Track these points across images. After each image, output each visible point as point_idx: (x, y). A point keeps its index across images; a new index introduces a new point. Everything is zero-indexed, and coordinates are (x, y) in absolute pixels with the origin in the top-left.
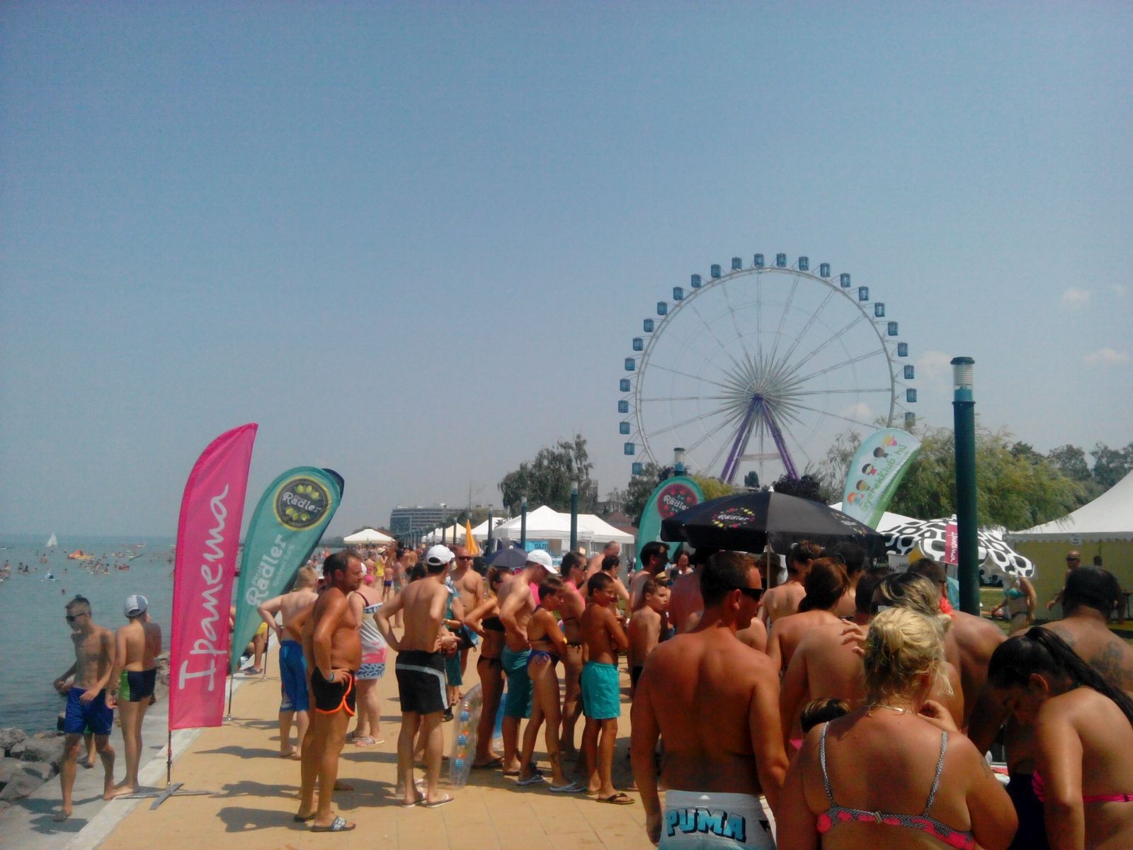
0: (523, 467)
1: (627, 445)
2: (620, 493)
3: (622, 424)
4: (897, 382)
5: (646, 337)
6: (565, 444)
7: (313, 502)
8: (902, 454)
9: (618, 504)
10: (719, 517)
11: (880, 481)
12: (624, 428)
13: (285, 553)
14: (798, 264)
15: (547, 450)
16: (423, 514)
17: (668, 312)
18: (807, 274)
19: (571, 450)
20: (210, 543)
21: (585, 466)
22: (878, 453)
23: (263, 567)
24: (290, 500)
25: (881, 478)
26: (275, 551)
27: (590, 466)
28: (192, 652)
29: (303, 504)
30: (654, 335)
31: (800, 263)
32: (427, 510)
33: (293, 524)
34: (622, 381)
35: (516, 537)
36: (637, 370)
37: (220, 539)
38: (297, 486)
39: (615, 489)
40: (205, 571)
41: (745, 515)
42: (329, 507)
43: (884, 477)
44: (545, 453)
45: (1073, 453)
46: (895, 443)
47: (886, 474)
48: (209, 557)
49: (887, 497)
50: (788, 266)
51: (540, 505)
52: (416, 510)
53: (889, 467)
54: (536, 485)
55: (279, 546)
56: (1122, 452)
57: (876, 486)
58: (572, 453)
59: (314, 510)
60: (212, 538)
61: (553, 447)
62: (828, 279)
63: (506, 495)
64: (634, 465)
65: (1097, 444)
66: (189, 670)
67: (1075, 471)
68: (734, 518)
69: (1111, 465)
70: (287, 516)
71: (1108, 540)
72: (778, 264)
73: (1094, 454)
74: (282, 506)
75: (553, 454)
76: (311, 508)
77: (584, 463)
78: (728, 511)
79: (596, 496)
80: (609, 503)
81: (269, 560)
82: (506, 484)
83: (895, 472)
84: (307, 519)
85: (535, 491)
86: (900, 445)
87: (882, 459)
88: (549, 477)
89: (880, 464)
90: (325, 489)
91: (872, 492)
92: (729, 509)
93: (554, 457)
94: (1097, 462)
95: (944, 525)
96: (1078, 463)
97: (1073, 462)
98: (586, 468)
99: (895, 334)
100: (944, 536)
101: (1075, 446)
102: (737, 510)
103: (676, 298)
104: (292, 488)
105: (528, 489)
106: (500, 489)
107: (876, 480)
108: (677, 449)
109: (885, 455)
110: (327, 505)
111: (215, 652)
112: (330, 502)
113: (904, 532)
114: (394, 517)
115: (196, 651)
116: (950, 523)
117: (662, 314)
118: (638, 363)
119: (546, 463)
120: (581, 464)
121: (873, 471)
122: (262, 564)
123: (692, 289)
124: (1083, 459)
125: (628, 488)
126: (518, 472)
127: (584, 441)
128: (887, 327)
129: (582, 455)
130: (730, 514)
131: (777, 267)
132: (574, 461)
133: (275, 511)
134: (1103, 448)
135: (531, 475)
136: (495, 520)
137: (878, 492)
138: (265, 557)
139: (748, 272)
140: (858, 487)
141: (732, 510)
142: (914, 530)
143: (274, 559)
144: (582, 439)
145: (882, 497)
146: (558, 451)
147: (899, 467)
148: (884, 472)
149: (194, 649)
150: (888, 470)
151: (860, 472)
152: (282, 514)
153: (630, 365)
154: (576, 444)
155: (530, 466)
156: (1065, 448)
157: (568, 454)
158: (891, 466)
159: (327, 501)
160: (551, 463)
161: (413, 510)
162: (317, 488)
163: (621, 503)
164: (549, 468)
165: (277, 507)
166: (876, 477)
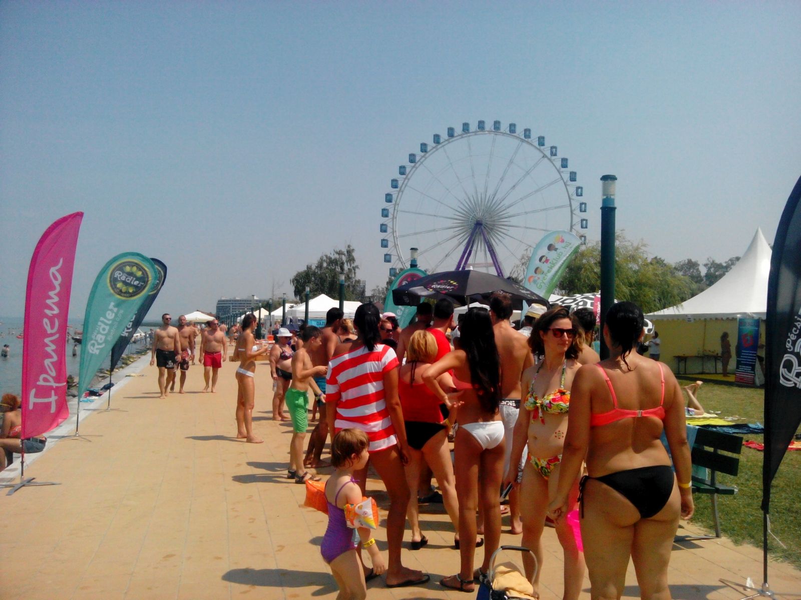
0: (309, 268)
1: (386, 255)
2: (381, 289)
3: (383, 240)
4: (574, 214)
5: (400, 179)
6: (340, 251)
7: (137, 279)
8: (568, 248)
9: (380, 297)
10: (432, 287)
11: (551, 268)
12: (384, 243)
13: (116, 315)
14: (508, 129)
15: (326, 256)
16: (240, 304)
17: (417, 161)
18: (515, 136)
19: (343, 256)
20: (49, 302)
21: (353, 267)
22: (550, 247)
23: (100, 326)
24: (120, 277)
25: (552, 265)
26: (109, 314)
27: (357, 267)
28: (38, 383)
29: (130, 279)
30: (406, 177)
31: (510, 128)
32: (243, 301)
33: (123, 294)
34: (383, 210)
35: (302, 316)
36: (394, 202)
37: (56, 299)
38: (125, 266)
39: (378, 287)
40: (46, 323)
41: (451, 285)
42: (149, 282)
43: (554, 265)
44: (325, 258)
45: (691, 265)
46: (563, 241)
47: (556, 263)
48: (48, 312)
49: (556, 279)
50: (502, 130)
51: (320, 294)
52: (235, 301)
53: (558, 258)
54: (318, 281)
55: (111, 310)
56: (724, 265)
57: (549, 271)
58: (344, 258)
59: (139, 284)
60: (50, 298)
61: (331, 254)
62: (529, 140)
63: (296, 287)
64: (391, 269)
65: (708, 259)
66: (36, 396)
67: (692, 277)
68: (443, 287)
69: (717, 273)
70: (118, 288)
71: (711, 319)
72: (494, 129)
73: (706, 265)
74: (114, 281)
75: (330, 258)
76: (136, 283)
77: (352, 265)
78: (439, 282)
79: (364, 292)
80: (373, 296)
81: (105, 321)
82: (296, 280)
83: (562, 261)
84: (133, 291)
85: (317, 285)
86: (566, 242)
87: (553, 252)
88: (327, 275)
89: (552, 255)
90: (146, 269)
91: (546, 275)
92: (439, 281)
93: (331, 261)
94: (708, 271)
95: (593, 297)
96: (695, 271)
97: (692, 270)
98: (354, 268)
99: (575, 180)
100: (592, 304)
101: (693, 260)
102: (445, 281)
103: (422, 151)
104: (120, 268)
105: (312, 283)
106: (292, 283)
107: (548, 267)
108: (412, 249)
109: (556, 249)
110: (148, 281)
111: (55, 385)
112: (150, 279)
113: (565, 302)
114: (219, 305)
115: (41, 383)
116: (597, 296)
117: (412, 162)
118: (394, 197)
119: (325, 265)
120: (351, 266)
121: (547, 261)
122: (99, 323)
123: (434, 145)
124: (698, 269)
125: (386, 286)
126: (305, 271)
127: (353, 250)
128: (569, 175)
129: (351, 259)
130: (441, 284)
131: (494, 130)
132: (346, 263)
133: (109, 285)
134: (712, 261)
135: (314, 274)
136: (288, 306)
137: (550, 275)
138: (102, 319)
139: (474, 134)
140: (536, 272)
141: (442, 281)
142: (572, 300)
143: (109, 320)
144: (351, 248)
145: (552, 279)
146: (334, 256)
147: (565, 258)
148: (554, 262)
149: (39, 381)
150: (557, 260)
151: (537, 262)
152: (114, 286)
153: (389, 198)
154: (347, 252)
155: (314, 267)
156: (687, 261)
157: (342, 259)
158: (560, 257)
159: (148, 277)
160: (328, 265)
161: (233, 301)
162: (140, 268)
163: (381, 297)
164: (327, 268)
165: (110, 281)
166: (549, 264)
